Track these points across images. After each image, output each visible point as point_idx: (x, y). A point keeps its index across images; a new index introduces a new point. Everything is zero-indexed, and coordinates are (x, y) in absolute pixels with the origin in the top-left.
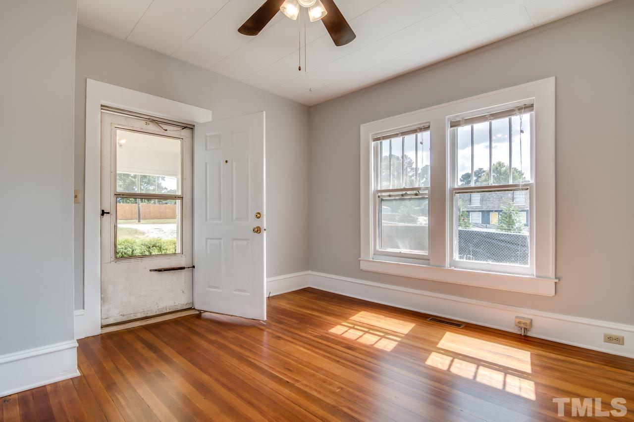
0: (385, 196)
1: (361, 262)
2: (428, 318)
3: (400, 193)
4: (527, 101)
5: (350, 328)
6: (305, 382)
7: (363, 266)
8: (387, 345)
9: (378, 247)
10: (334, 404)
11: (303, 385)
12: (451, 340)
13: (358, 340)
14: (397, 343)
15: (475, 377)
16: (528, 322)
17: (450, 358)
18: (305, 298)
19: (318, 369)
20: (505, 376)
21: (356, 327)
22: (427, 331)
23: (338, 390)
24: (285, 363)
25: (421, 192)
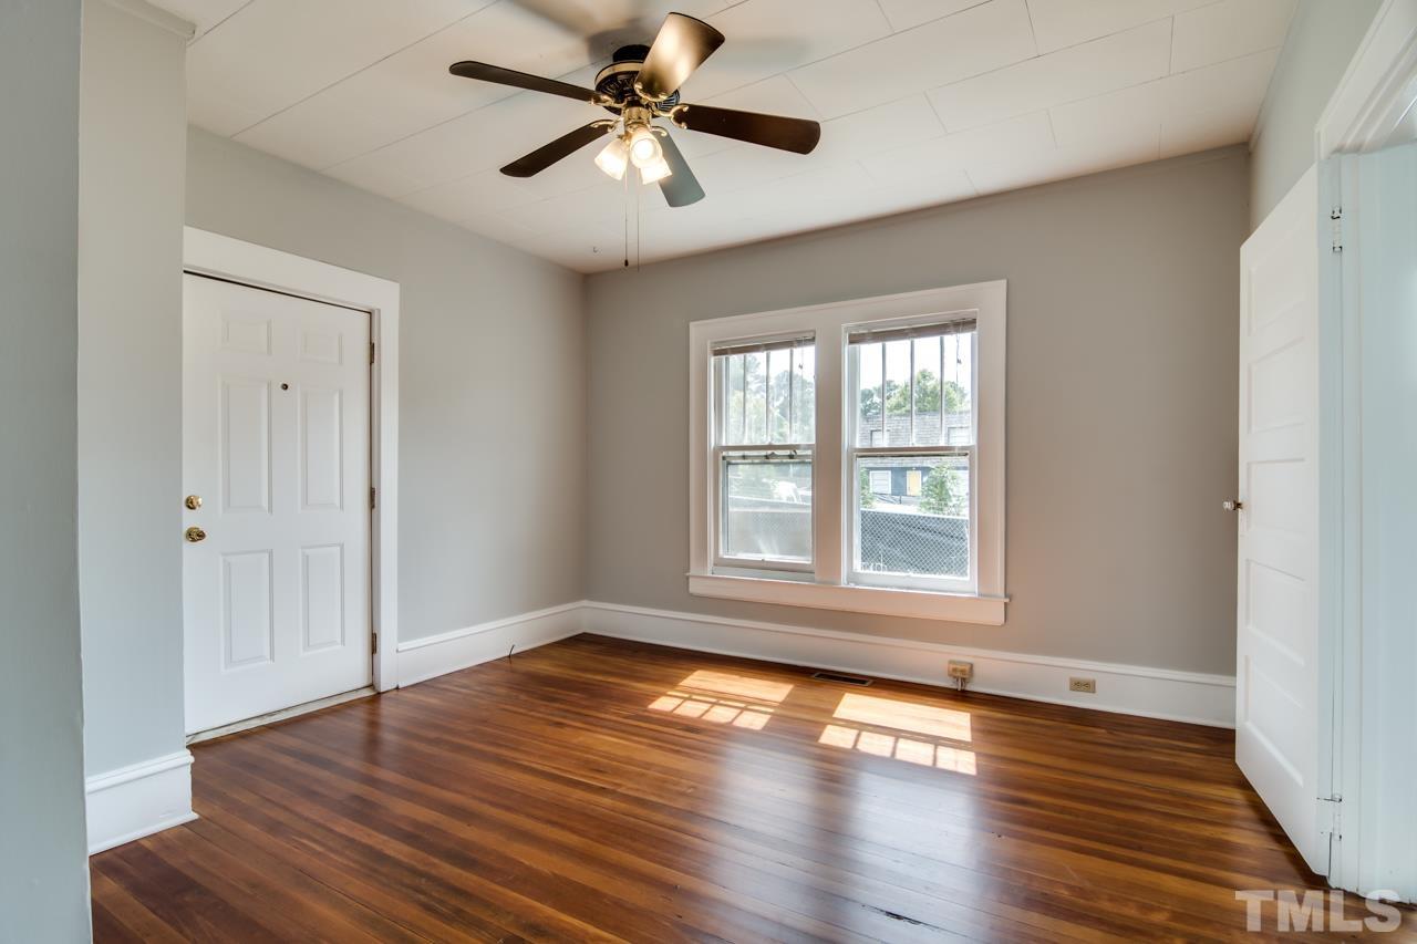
0: (734, 457)
1: (691, 580)
2: (813, 674)
3: (763, 453)
4: (967, 313)
5: (686, 699)
6: (632, 785)
7: (696, 587)
8: (755, 721)
9: (721, 552)
11: (631, 789)
12: (853, 705)
13: (704, 718)
14: (768, 717)
15: (893, 753)
16: (967, 668)
17: (855, 732)
18: (585, 654)
19: (648, 766)
20: (936, 748)
21: (694, 697)
22: (814, 695)
23: (690, 791)
24: (587, 762)
25: (799, 452)
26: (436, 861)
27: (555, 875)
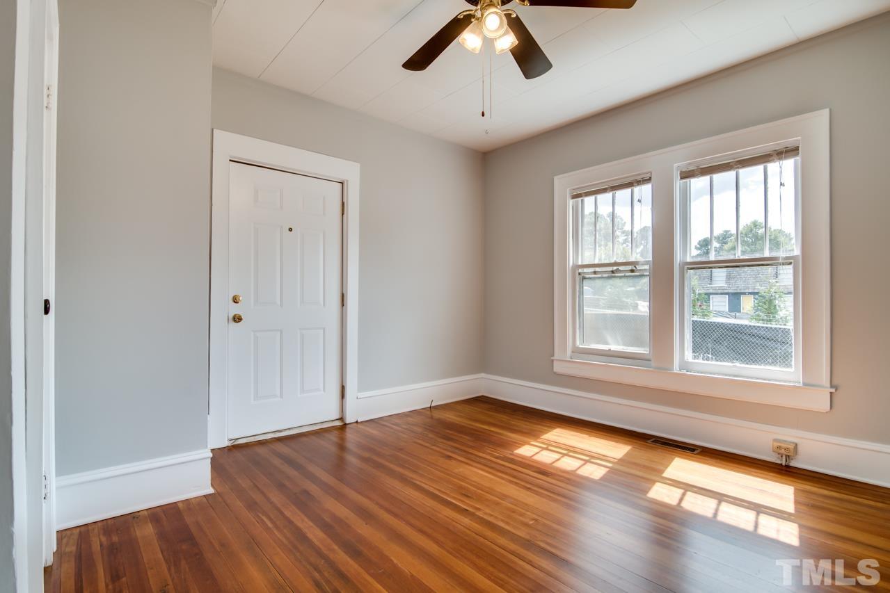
0: (588, 273)
1: (555, 362)
2: (649, 439)
3: (610, 269)
4: (789, 142)
5: (543, 449)
6: (488, 511)
7: (558, 368)
8: (595, 472)
9: (578, 343)
10: (527, 537)
11: (486, 514)
12: (681, 468)
13: (554, 465)
14: (607, 469)
15: (715, 514)
16: (791, 447)
17: (680, 491)
18: (479, 410)
19: (504, 497)
20: (758, 515)
21: (550, 448)
22: (646, 456)
23: (531, 523)
24: (461, 487)
25: (638, 268)
26: (336, 547)
27: (412, 576)
